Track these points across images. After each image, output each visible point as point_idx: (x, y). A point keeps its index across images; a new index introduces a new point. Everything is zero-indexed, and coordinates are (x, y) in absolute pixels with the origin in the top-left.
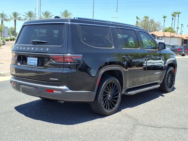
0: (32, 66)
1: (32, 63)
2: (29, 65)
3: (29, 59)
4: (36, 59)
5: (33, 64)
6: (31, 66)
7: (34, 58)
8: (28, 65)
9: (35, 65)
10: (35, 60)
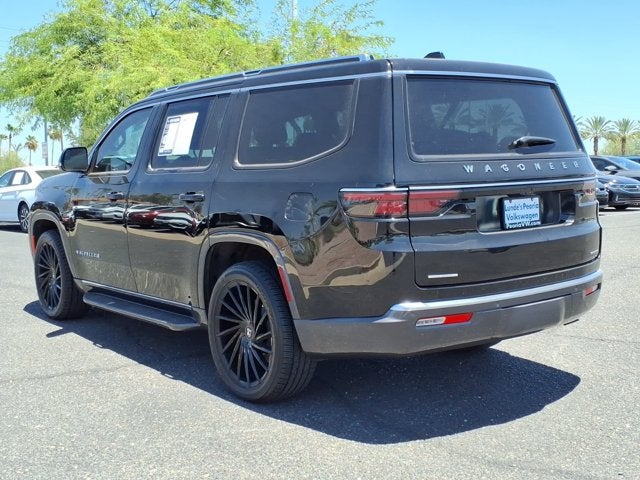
0: (525, 227)
1: (523, 217)
2: (512, 229)
3: (511, 205)
4: (532, 203)
5: (526, 221)
6: (522, 228)
7: (527, 201)
8: (509, 229)
9: (535, 224)
10: (530, 207)
